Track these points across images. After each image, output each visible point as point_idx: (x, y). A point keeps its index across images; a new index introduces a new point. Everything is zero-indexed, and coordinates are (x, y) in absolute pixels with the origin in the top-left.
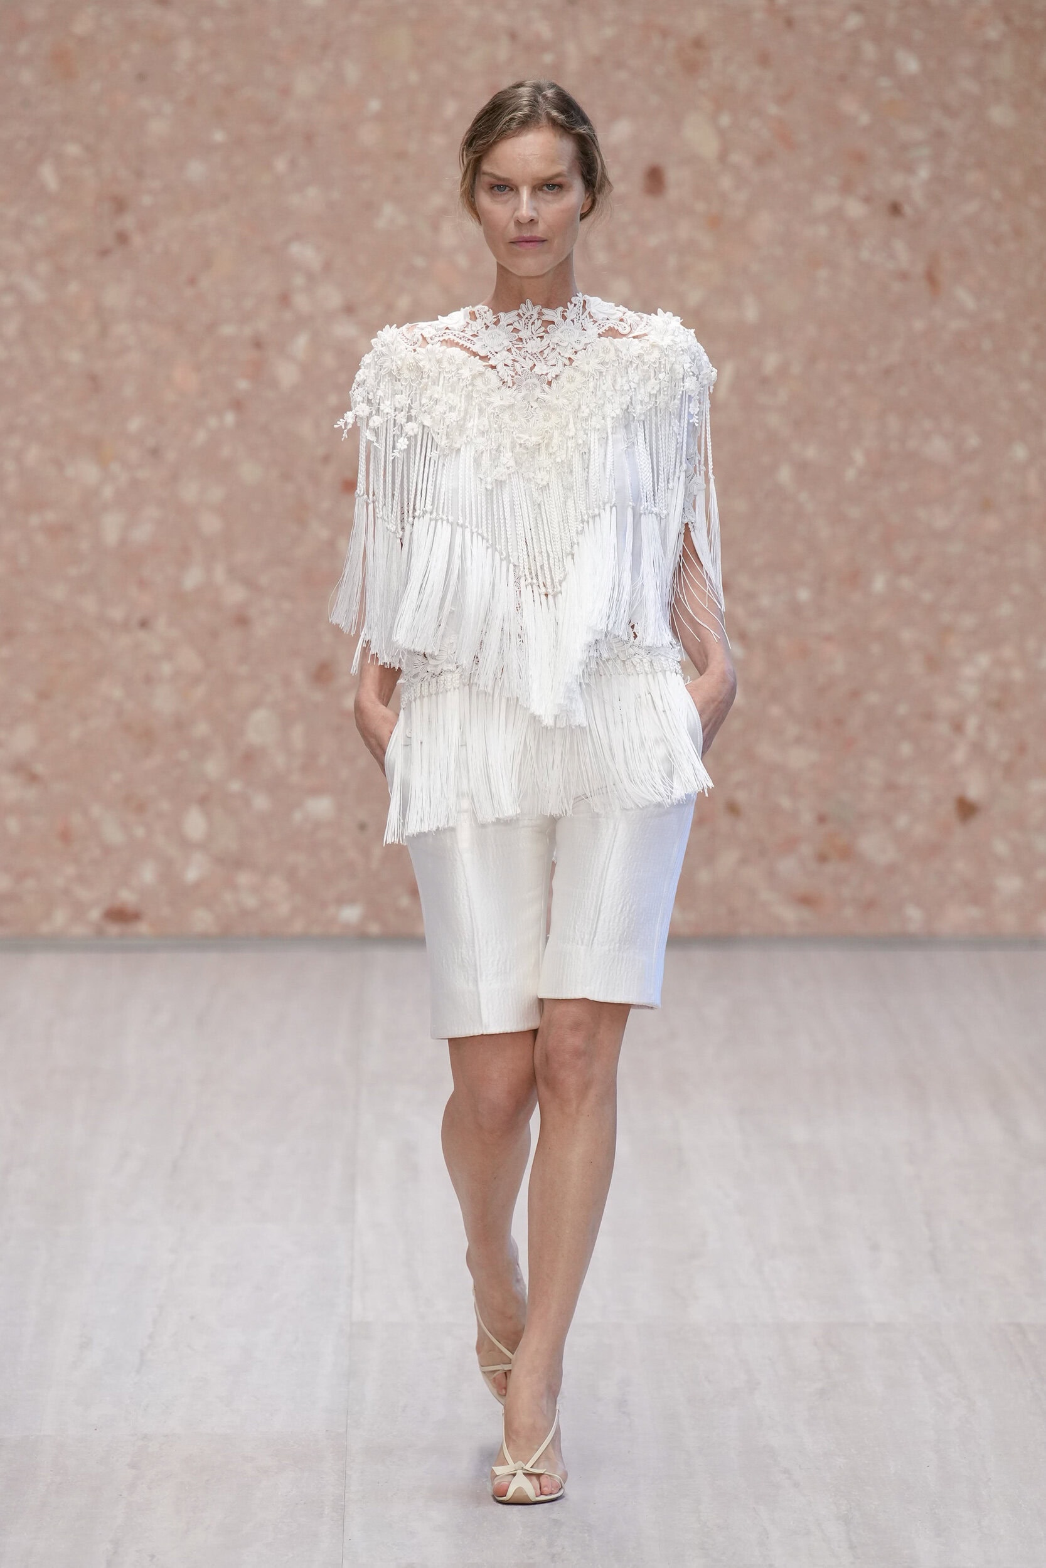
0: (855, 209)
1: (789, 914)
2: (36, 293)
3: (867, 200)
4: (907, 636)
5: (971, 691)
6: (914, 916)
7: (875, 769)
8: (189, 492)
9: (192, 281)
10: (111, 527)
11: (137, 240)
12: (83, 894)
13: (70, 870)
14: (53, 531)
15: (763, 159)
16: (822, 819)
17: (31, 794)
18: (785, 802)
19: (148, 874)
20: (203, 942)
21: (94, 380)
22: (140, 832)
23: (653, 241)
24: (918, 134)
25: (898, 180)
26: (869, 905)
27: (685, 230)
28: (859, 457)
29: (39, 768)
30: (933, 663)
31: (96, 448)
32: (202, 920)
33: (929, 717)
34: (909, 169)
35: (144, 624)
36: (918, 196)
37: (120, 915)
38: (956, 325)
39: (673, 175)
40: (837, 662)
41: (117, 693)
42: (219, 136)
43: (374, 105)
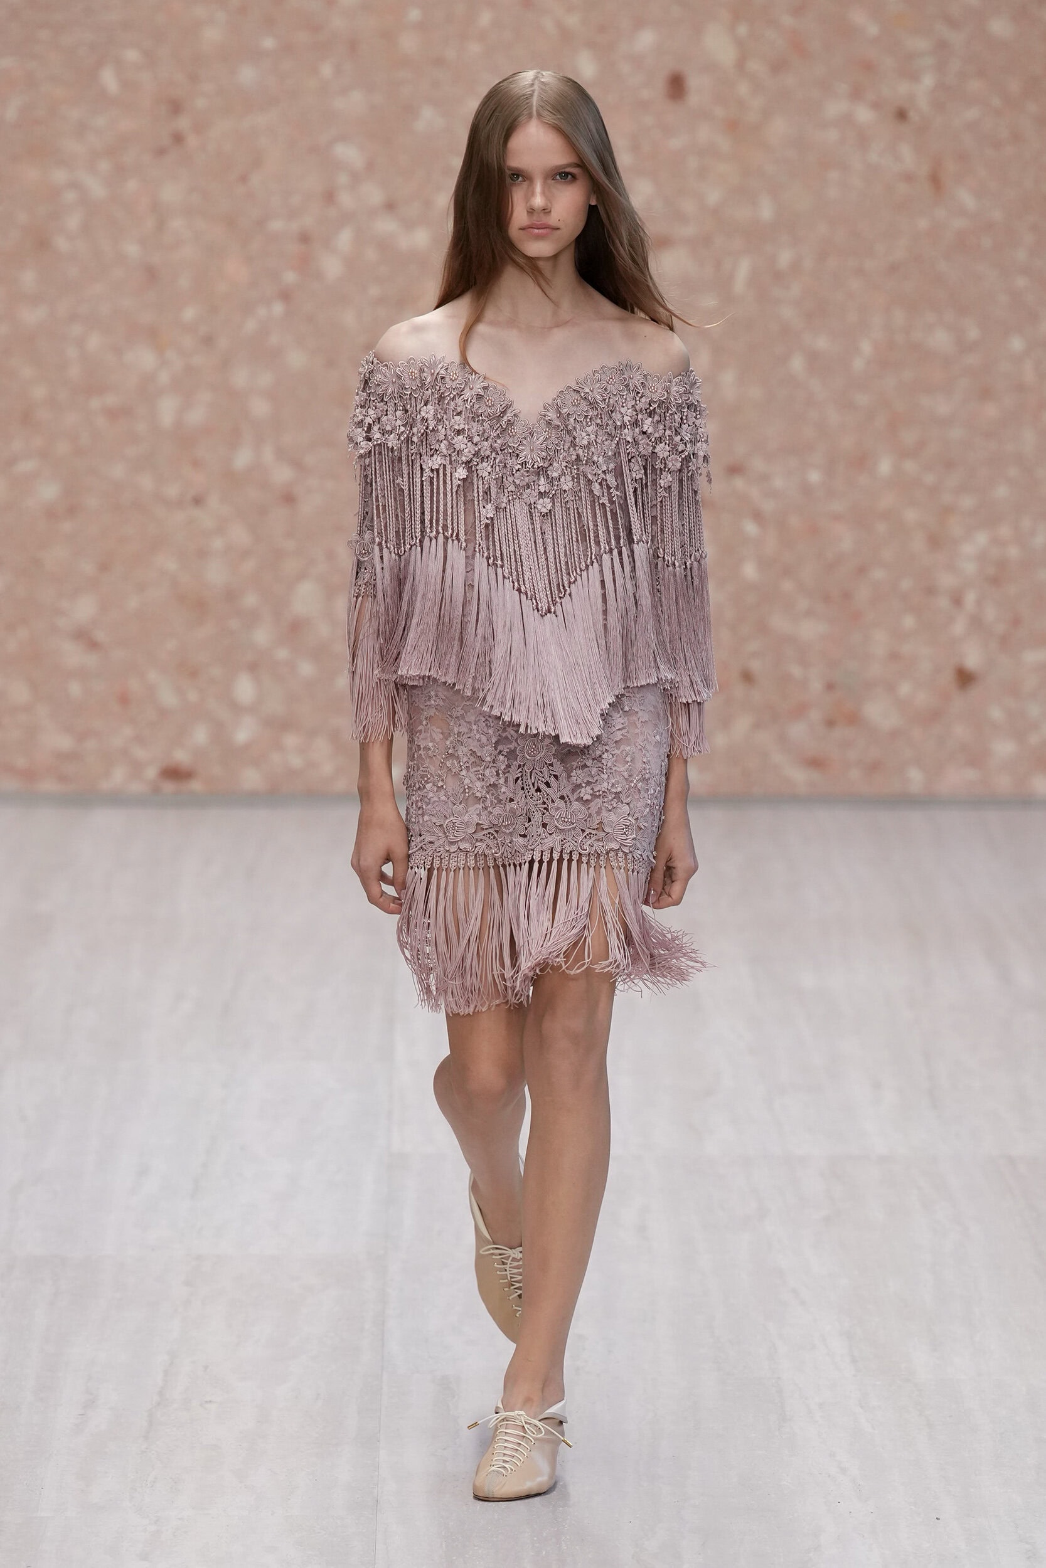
0: (864, 114)
1: (799, 776)
2: (97, 189)
3: (876, 106)
4: (911, 515)
5: (970, 568)
6: (916, 778)
7: (880, 642)
8: (240, 377)
9: (244, 179)
10: (167, 409)
11: (192, 141)
12: (140, 753)
13: (128, 731)
14: (113, 414)
15: (778, 67)
16: (830, 687)
17: (91, 660)
18: (796, 671)
19: (201, 735)
20: (252, 799)
21: (151, 274)
22: (193, 696)
23: (676, 143)
24: (921, 44)
25: (903, 88)
26: (874, 767)
27: (705, 133)
28: (866, 347)
29: (100, 636)
30: (935, 541)
31: (153, 336)
32: (251, 778)
33: (931, 591)
34: (914, 77)
35: (198, 501)
36: (923, 103)
37: (174, 774)
38: (959, 223)
39: (696, 83)
40: (846, 540)
41: (172, 565)
42: (269, 43)
43: (414, 14)
